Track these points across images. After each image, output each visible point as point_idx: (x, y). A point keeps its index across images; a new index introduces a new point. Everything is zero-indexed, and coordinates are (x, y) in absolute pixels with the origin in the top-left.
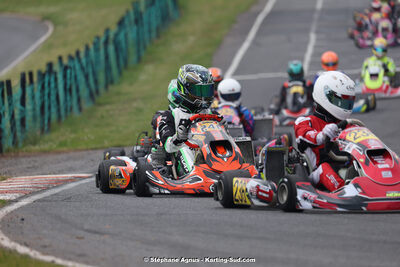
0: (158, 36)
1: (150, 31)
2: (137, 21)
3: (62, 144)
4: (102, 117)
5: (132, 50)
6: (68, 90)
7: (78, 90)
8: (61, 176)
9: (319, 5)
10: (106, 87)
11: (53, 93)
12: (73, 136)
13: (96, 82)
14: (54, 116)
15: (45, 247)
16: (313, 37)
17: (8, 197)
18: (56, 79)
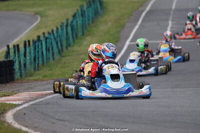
0: (93, 22)
1: (89, 20)
2: (82, 15)
3: (44, 76)
4: (65, 63)
5: (80, 29)
6: (47, 50)
7: (52, 49)
8: (44, 92)
9: (174, 7)
10: (67, 48)
11: (40, 51)
12: (50, 72)
13: (62, 45)
14: (41, 62)
15: (36, 127)
16: (170, 22)
17: (17, 103)
18: (42, 44)
